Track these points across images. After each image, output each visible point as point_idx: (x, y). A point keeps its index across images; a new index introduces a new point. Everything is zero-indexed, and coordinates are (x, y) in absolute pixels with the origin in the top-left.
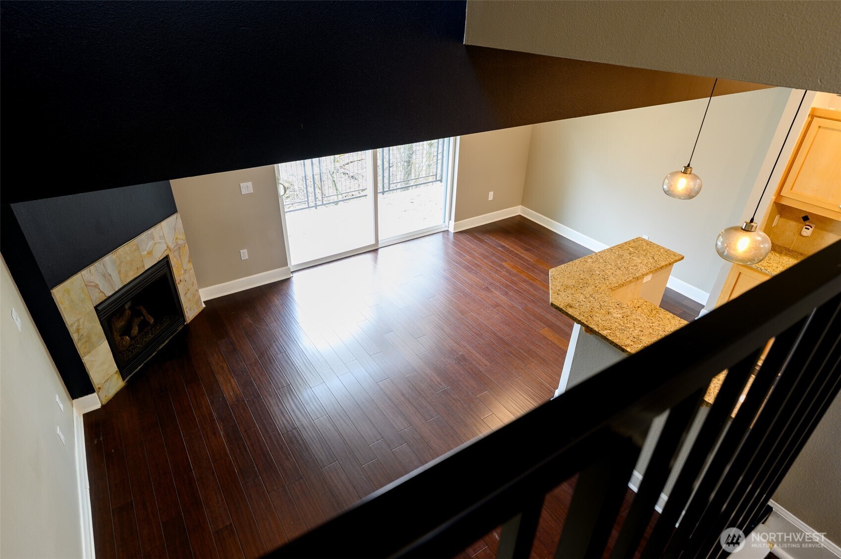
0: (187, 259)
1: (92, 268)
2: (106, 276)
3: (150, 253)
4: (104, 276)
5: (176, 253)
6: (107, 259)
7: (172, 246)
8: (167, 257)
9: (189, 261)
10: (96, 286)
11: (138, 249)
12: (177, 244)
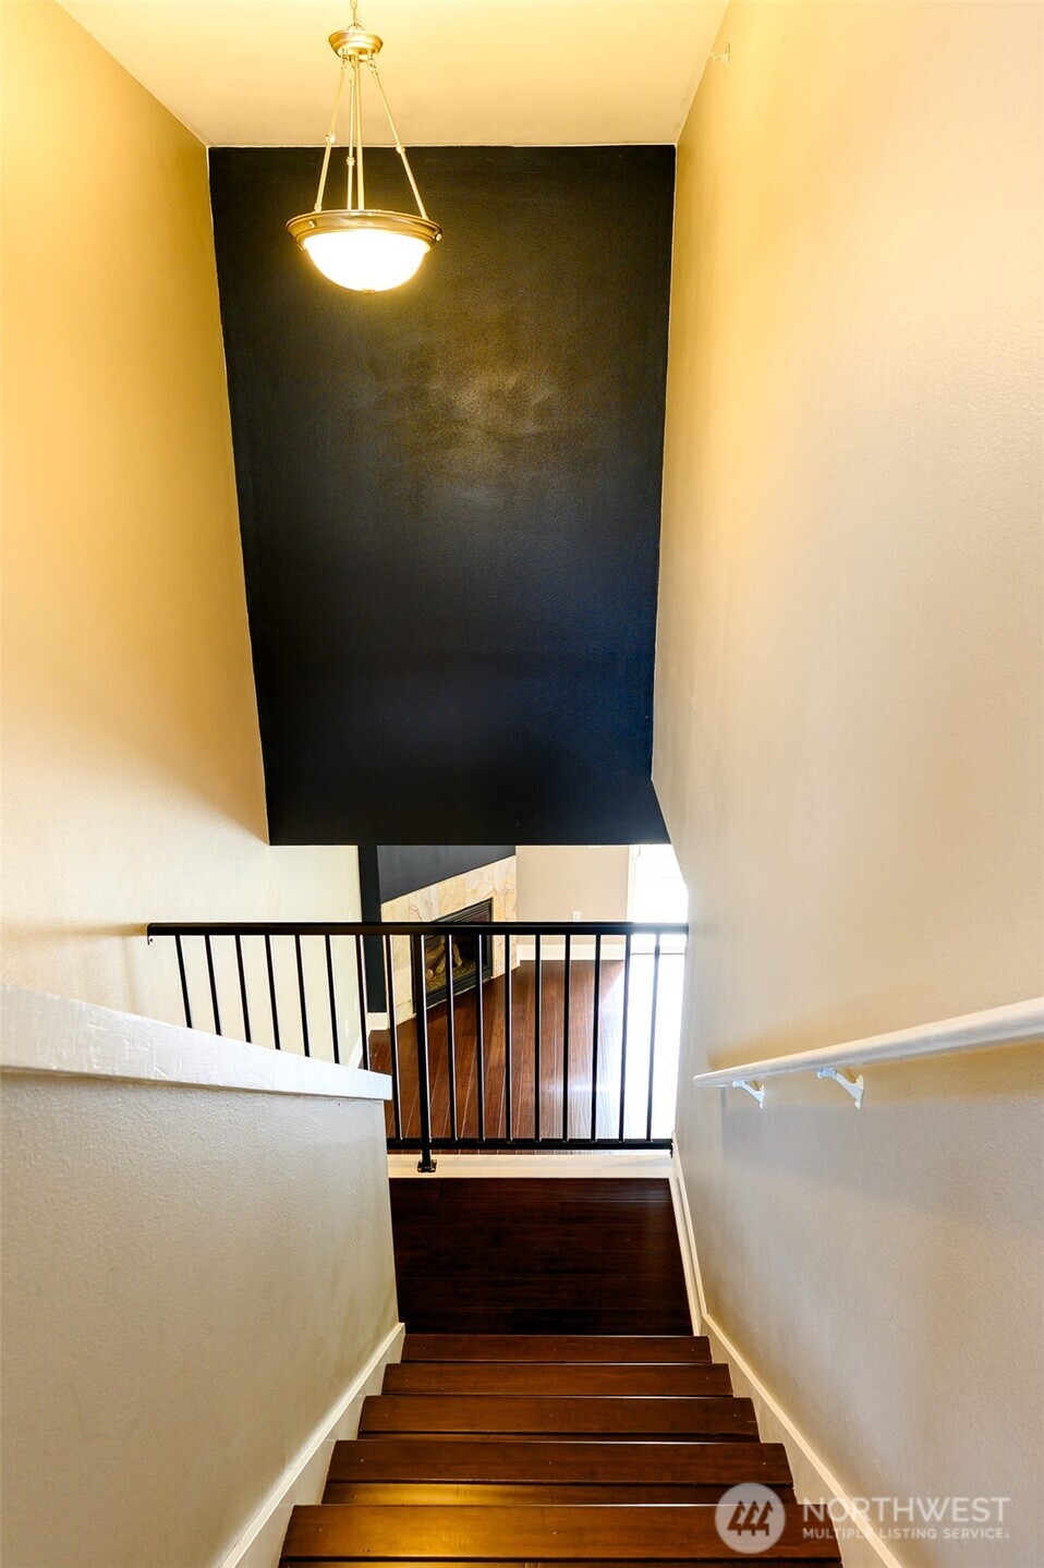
0: (512, 907)
1: (418, 893)
2: (428, 904)
3: (474, 891)
4: (426, 903)
5: (502, 898)
6: (433, 888)
7: (498, 890)
8: (491, 899)
9: (514, 910)
10: (417, 911)
11: (464, 885)
12: (505, 889)
